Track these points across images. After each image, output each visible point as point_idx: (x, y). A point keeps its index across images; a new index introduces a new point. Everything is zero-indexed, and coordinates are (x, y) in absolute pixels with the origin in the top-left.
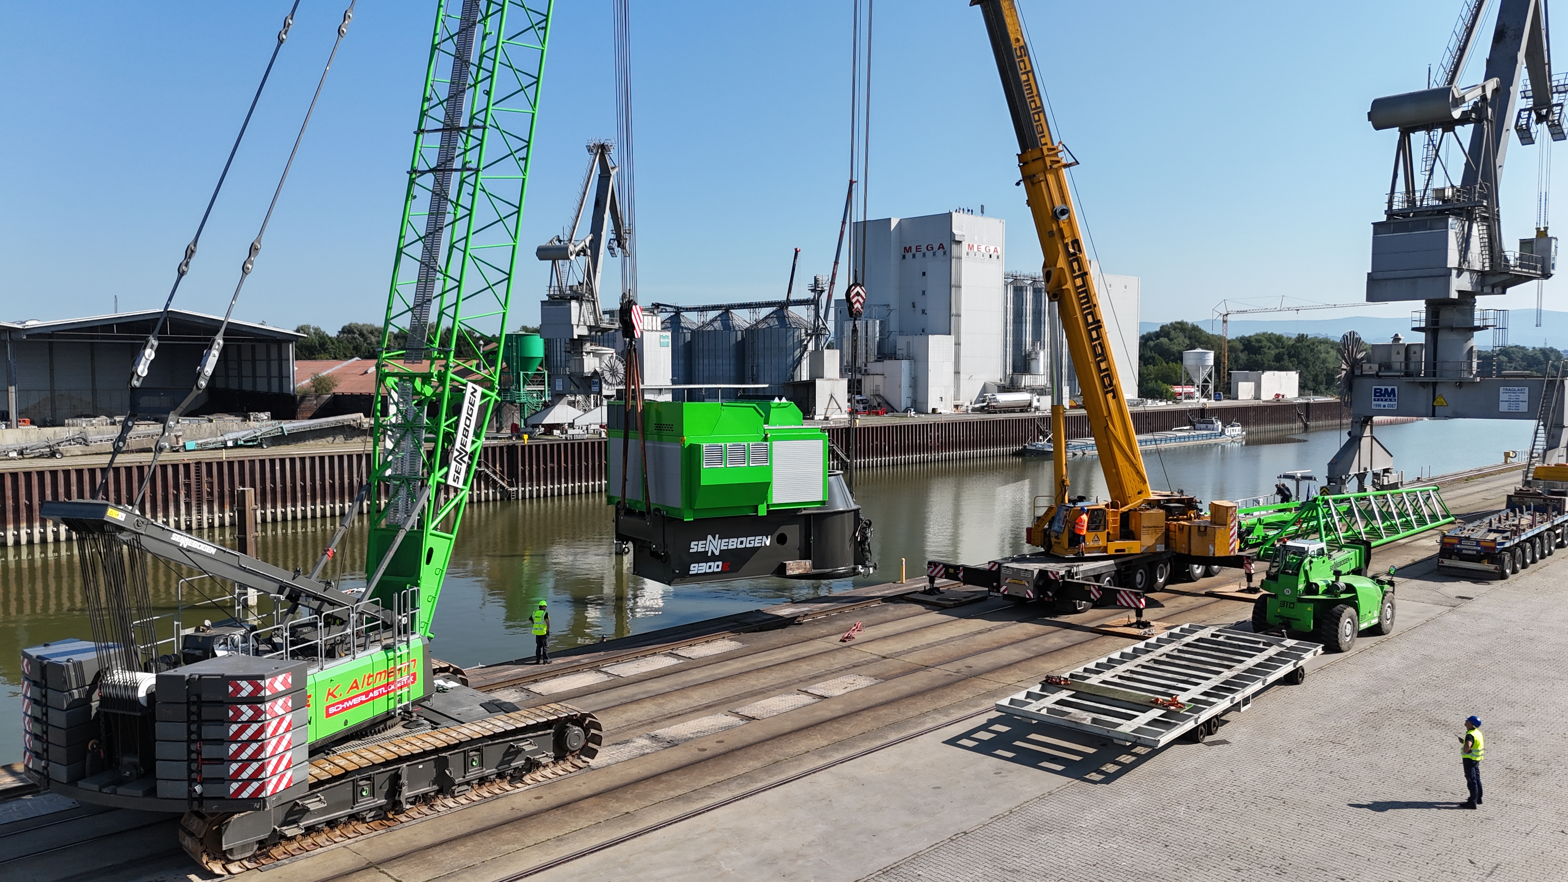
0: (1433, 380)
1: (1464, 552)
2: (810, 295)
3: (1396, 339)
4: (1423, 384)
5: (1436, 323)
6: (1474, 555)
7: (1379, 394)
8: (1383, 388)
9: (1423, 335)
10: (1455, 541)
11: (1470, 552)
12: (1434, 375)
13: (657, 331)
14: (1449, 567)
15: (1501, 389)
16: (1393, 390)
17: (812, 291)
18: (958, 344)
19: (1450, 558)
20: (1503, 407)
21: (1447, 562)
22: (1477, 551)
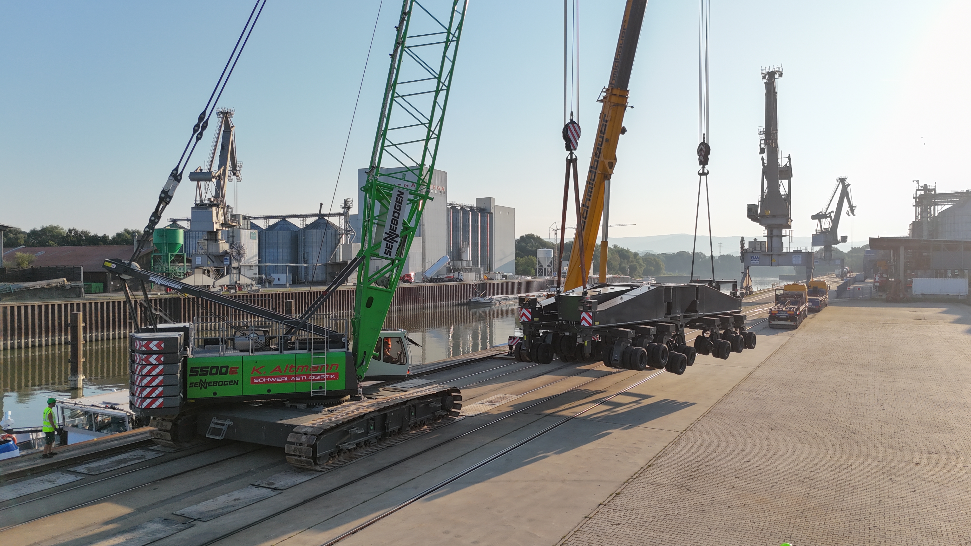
0: (772, 253)
1: (780, 317)
2: (342, 211)
3: (755, 239)
4: (768, 255)
5: (772, 234)
6: (784, 318)
7: (753, 258)
8: (754, 256)
9: (766, 238)
10: (777, 312)
11: (783, 317)
12: (772, 252)
13: (248, 229)
14: (774, 324)
15: (793, 256)
16: (758, 257)
17: (343, 208)
18: (424, 242)
19: (774, 320)
20: (794, 262)
21: (773, 322)
22: (786, 316)
